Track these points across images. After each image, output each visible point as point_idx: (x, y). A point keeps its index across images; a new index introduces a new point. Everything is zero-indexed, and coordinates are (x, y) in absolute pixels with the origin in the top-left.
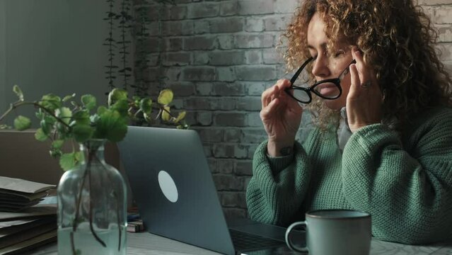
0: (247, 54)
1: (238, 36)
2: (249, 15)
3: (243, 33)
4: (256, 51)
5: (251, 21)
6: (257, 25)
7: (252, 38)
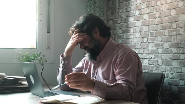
0: (130, 40)
1: (128, 34)
2: (130, 27)
3: (129, 33)
4: (132, 39)
5: (131, 29)
6: (132, 30)
7: (131, 35)
